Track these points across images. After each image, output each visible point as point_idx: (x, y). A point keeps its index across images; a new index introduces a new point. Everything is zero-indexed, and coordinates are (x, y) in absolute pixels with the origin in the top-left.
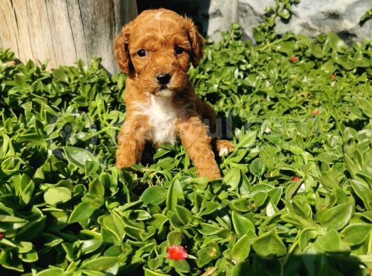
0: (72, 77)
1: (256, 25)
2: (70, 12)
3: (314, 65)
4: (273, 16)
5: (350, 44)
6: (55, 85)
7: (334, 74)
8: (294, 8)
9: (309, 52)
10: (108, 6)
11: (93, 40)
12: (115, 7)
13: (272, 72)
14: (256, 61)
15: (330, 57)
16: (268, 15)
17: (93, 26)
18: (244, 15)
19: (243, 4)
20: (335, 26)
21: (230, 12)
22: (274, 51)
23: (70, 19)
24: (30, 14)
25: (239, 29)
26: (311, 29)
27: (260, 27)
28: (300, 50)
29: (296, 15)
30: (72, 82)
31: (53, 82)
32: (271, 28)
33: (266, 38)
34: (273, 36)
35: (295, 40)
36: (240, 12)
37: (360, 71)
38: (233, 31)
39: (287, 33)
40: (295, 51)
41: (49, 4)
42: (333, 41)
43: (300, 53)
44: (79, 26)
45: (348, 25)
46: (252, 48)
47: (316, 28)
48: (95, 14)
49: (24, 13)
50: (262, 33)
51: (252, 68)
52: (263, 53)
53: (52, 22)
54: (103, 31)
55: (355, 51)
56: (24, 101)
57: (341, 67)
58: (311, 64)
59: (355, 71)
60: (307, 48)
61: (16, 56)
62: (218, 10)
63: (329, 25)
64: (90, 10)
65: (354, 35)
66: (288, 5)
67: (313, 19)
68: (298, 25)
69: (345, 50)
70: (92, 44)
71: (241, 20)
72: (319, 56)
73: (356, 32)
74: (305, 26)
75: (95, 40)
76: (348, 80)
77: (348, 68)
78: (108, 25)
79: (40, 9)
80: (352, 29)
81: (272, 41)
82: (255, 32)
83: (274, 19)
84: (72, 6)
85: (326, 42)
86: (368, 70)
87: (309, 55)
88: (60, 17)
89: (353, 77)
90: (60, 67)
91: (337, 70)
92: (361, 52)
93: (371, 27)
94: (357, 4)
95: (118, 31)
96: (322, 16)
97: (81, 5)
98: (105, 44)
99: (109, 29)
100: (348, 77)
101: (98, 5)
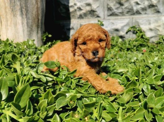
0: (23, 47)
2: (23, 21)
3: (112, 47)
5: (123, 40)
10: (37, 20)
11: (31, 33)
12: (40, 21)
15: (117, 45)
17: (31, 27)
20: (117, 34)
21: (77, 28)
23: (23, 23)
24: (7, 21)
37: (128, 49)
41: (15, 17)
42: (118, 39)
44: (26, 27)
45: (122, 33)
47: (111, 34)
48: (32, 22)
49: (5, 20)
53: (16, 25)
55: (125, 42)
57: (121, 48)
59: (126, 50)
62: (73, 27)
63: (115, 33)
64: (30, 21)
65: (124, 37)
67: (109, 31)
69: (122, 42)
72: (113, 44)
75: (32, 33)
77: (124, 48)
78: (36, 27)
79: (11, 19)
80: (123, 35)
84: (24, 19)
85: (115, 39)
86: (131, 49)
88: (19, 23)
91: (120, 49)
92: (127, 43)
93: (130, 34)
94: (125, 26)
95: (40, 30)
96: (113, 30)
97: (28, 18)
98: (35, 35)
99: (36, 29)
100: (124, 52)
101: (34, 19)
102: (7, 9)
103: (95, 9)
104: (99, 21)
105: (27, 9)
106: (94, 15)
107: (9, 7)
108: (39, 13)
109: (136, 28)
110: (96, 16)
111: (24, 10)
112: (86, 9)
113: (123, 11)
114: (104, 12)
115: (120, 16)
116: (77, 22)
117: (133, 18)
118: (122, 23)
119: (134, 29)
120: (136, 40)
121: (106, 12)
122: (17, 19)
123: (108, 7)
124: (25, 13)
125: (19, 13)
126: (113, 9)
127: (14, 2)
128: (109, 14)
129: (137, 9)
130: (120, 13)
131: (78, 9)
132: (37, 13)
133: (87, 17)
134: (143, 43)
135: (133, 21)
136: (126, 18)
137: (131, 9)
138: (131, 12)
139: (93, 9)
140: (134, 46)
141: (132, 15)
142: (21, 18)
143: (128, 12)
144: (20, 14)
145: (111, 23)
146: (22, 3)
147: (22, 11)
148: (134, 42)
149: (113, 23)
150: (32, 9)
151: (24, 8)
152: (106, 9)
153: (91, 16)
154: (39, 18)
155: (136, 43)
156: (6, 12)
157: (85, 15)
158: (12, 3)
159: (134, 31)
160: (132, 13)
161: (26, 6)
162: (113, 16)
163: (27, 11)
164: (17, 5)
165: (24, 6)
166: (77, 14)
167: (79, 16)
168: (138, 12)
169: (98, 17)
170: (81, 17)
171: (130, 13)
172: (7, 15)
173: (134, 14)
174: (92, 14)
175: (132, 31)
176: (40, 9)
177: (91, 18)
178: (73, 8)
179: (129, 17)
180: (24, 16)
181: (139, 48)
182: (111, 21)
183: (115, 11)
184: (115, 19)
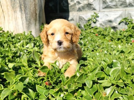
0: (21, 37)
1: (85, 24)
2: (22, 16)
3: (104, 37)
4: (91, 21)
5: (115, 31)
6: (16, 39)
7: (110, 40)
8: (97, 19)
9: (102, 33)
10: (35, 14)
11: (29, 25)
12: (37, 15)
13: (89, 38)
14: (84, 35)
15: (109, 35)
16: (89, 21)
17: (30, 21)
18: (81, 20)
19: (81, 17)
20: (110, 25)
21: (77, 19)
22: (91, 32)
23: (22, 18)
25: (79, 25)
26: (103, 26)
27: (86, 24)
28: (99, 32)
29: (98, 21)
30: (21, 38)
31: (15, 38)
32: (90, 25)
33: (88, 28)
34: (90, 27)
35: (98, 29)
36: (80, 20)
37: (119, 39)
38: (78, 26)
39: (95, 27)
40: (97, 32)
41: (15, 13)
42: (110, 30)
43: (99, 33)
44: (25, 20)
45: (115, 24)
46: (84, 31)
47: (104, 25)
48: (30, 17)
50: (87, 26)
51: (83, 38)
52: (87, 33)
53: (16, 19)
54: (33, 23)
55: (117, 33)
56: (5, 43)
58: (103, 37)
59: (117, 39)
60: (101, 31)
61: (3, 30)
62: (73, 19)
63: (109, 24)
64: (29, 16)
65: (117, 28)
66: (95, 18)
67: (103, 22)
68: (99, 24)
69: (114, 32)
70: (29, 26)
71: (80, 22)
72: (105, 34)
73: (117, 27)
74: (101, 24)
75: (30, 25)
76: (115, 42)
77: (115, 38)
78: (34, 21)
79: (12, 15)
80: (116, 26)
81: (90, 29)
82: (85, 26)
83: (91, 22)
84: (23, 14)
85: (108, 29)
86: (121, 39)
87: (102, 34)
88: (19, 18)
89: (116, 41)
90: (18, 34)
91: (111, 39)
92: (119, 33)
93: (123, 25)
94: (118, 17)
95: (38, 23)
96: (106, 22)
97: (26, 14)
98: (33, 27)
99: (35, 22)
100: (115, 41)
101: (31, 14)
102: (8, 6)
103: (92, 2)
104: (94, 13)
105: (25, 6)
106: (91, 8)
107: (10, 5)
108: (37, 8)
109: (128, 20)
110: (92, 9)
111: (23, 7)
112: (84, 3)
113: (116, 4)
114: (100, 5)
115: (114, 8)
116: (76, 14)
117: (126, 10)
118: (116, 15)
119: (126, 20)
120: (127, 31)
121: (102, 5)
122: (17, 14)
123: (103, 1)
124: (23, 9)
125: (18, 9)
126: (107, 2)
127: (14, 1)
128: (104, 7)
129: (129, 2)
130: (114, 5)
131: (77, 3)
132: (34, 9)
133: (85, 10)
134: (132, 34)
135: (126, 12)
136: (120, 10)
137: (124, 2)
138: (124, 4)
139: (89, 2)
140: (125, 36)
141: (125, 8)
142: (20, 13)
143: (121, 5)
144: (20, 10)
145: (106, 14)
146: (21, 2)
147: (21, 8)
148: (125, 33)
149: (107, 15)
150: (30, 6)
151: (23, 5)
152: (101, 2)
153: (88, 9)
154: (37, 12)
155: (126, 34)
156: (8, 9)
157: (83, 8)
158: (12, 2)
159: (127, 22)
160: (125, 6)
161: (25, 4)
162: (108, 9)
163: (25, 7)
164: (17, 3)
165: (22, 3)
166: (76, 7)
167: (78, 9)
168: (131, 5)
169: (94, 9)
170: (79, 10)
171: (123, 6)
172: (8, 11)
173: (127, 6)
174: (89, 7)
175: (124, 22)
176: (38, 6)
177: (88, 10)
178: (73, 2)
179: (122, 9)
180: (23, 12)
181: (128, 38)
182: (106, 13)
183: (110, 3)
184: (110, 11)
